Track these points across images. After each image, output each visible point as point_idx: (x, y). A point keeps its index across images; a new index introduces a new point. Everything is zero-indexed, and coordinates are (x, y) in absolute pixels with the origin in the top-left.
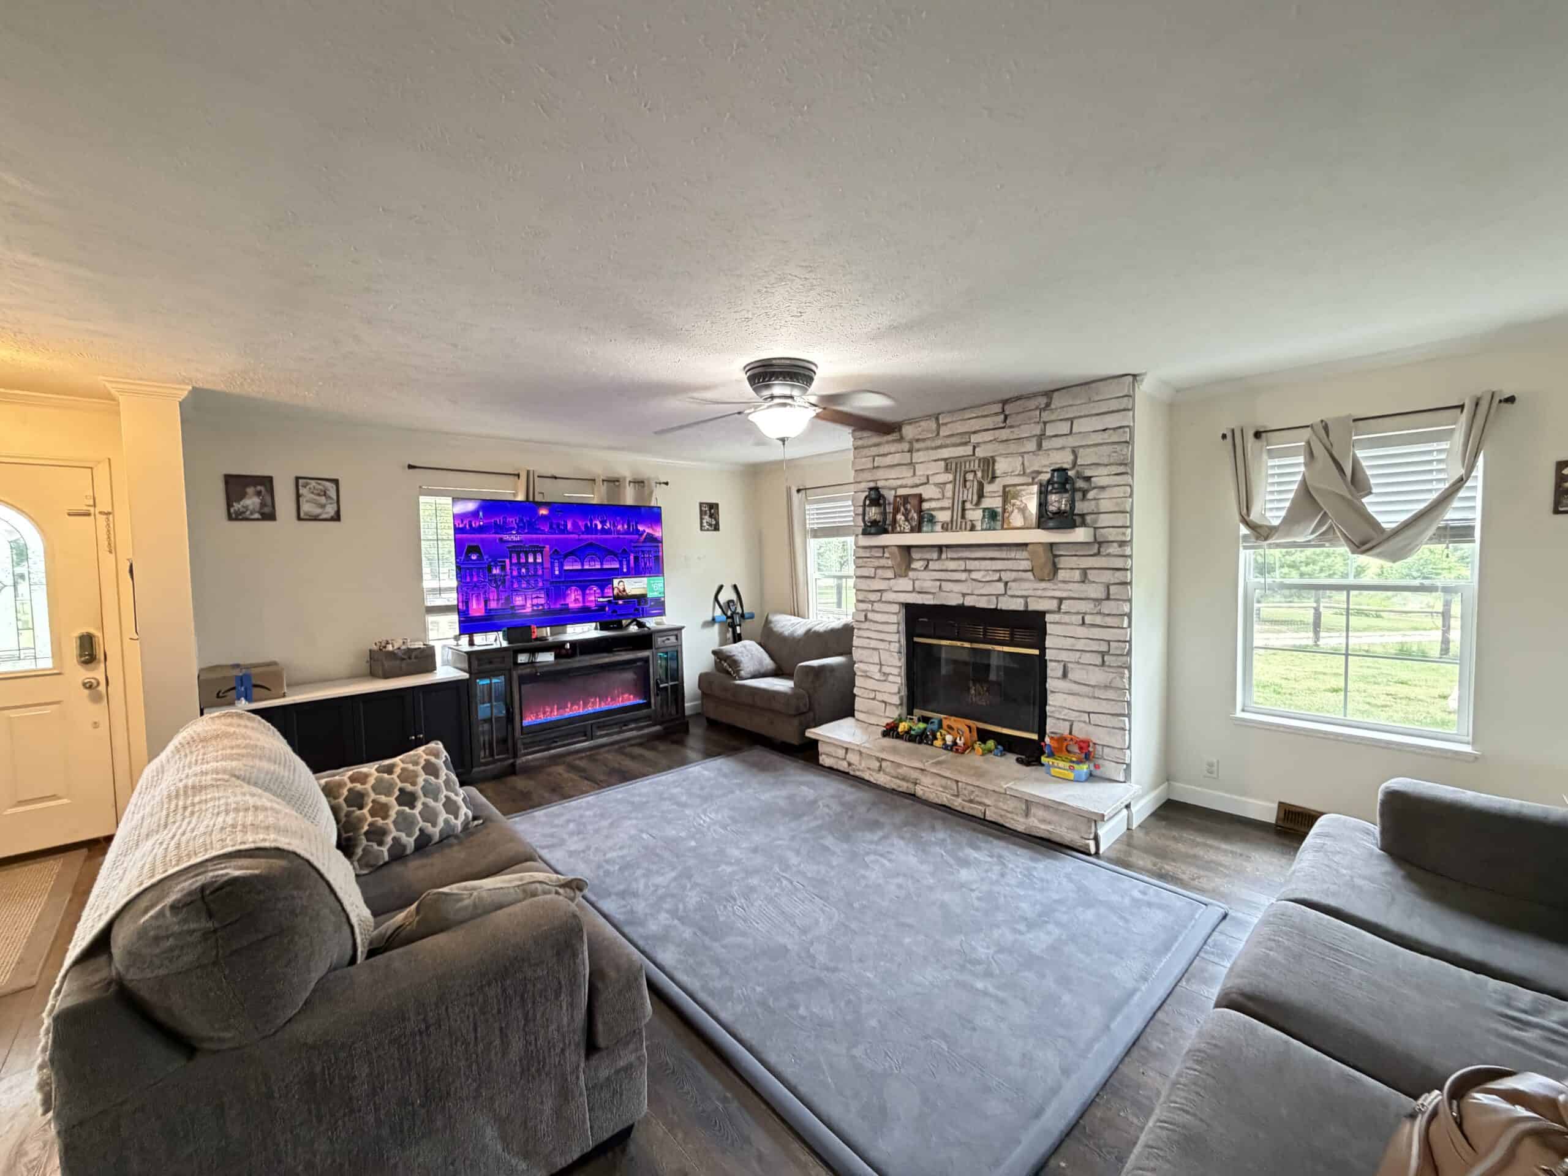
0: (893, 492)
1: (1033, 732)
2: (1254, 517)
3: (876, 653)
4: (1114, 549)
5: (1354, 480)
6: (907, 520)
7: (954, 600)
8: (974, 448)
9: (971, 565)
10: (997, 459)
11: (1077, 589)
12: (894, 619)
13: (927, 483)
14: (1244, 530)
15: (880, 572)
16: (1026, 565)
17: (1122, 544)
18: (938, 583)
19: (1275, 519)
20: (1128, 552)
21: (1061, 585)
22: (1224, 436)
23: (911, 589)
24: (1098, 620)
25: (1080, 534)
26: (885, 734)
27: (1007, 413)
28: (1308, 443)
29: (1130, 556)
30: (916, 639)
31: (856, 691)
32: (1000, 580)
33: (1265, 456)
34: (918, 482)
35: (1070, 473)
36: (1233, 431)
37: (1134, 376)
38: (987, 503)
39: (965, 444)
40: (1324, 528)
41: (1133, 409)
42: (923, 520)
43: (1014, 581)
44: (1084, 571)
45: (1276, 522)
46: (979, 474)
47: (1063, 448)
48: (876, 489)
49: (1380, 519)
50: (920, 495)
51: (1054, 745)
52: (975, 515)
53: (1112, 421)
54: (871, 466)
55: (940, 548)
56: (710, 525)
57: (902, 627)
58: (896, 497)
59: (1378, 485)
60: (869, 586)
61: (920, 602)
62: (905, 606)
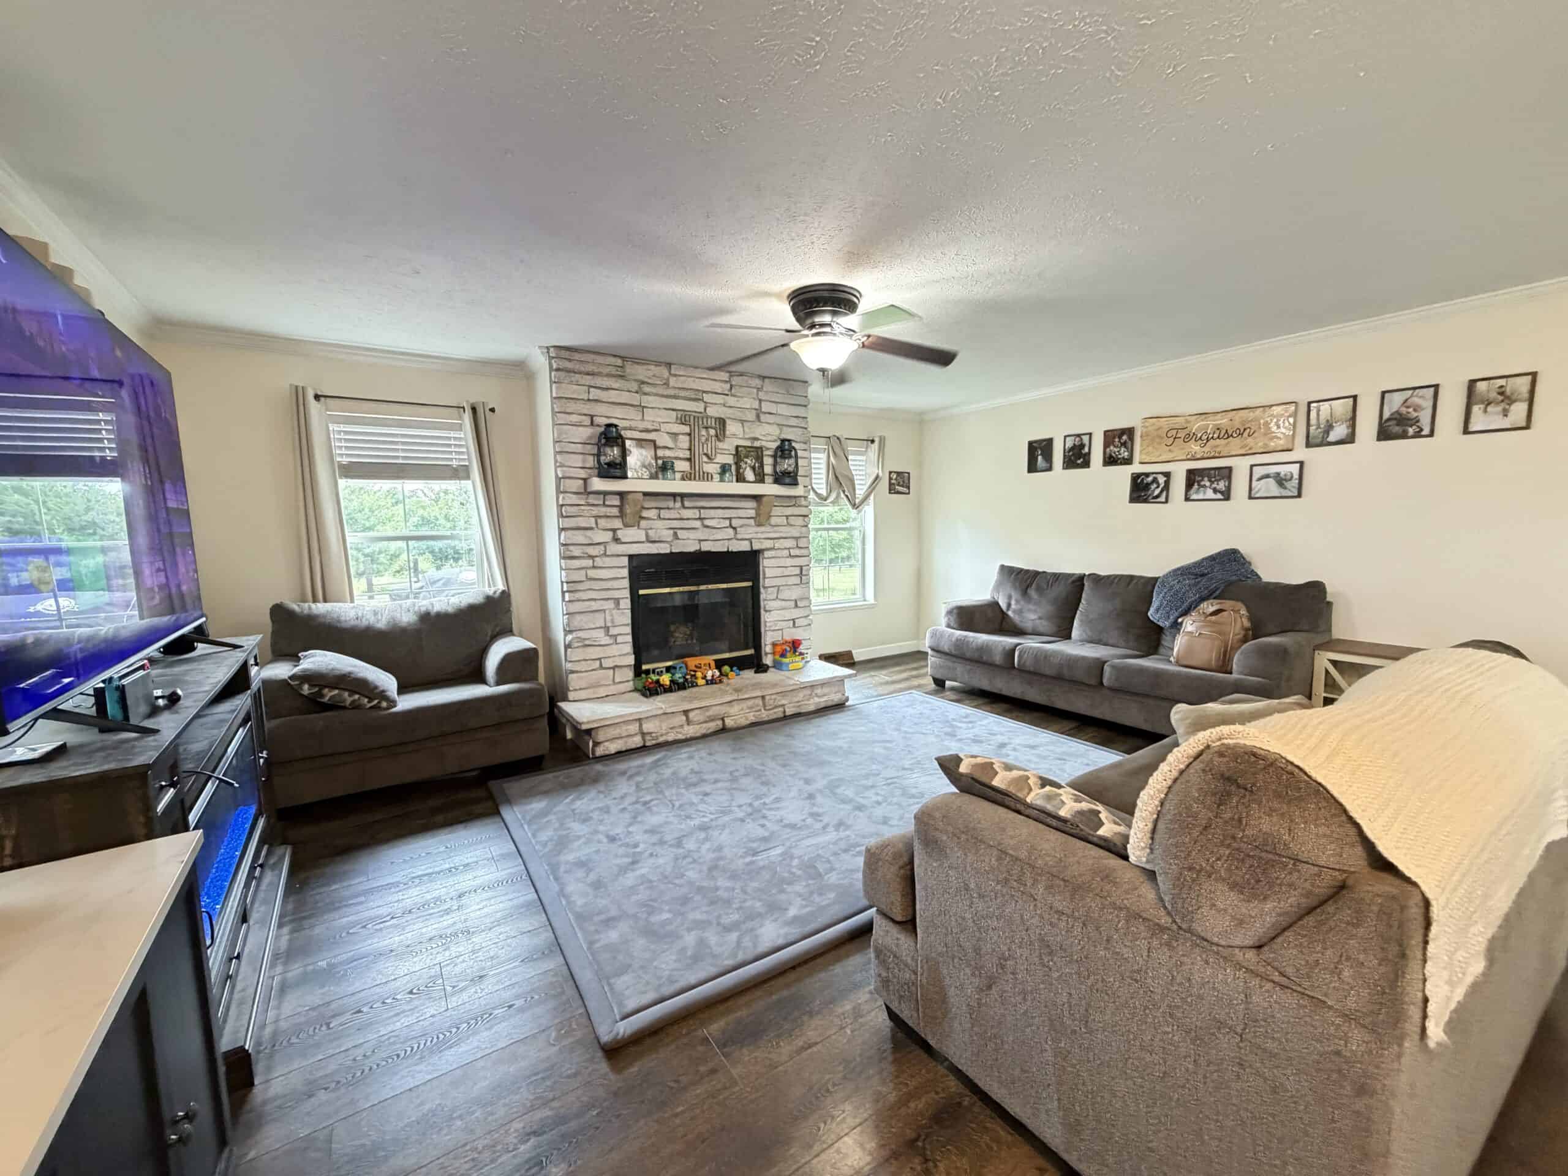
1: (750, 649)
3: (601, 615)
6: (640, 465)
7: (692, 547)
8: (706, 406)
9: (705, 513)
10: (728, 422)
11: (784, 531)
12: (620, 573)
13: (659, 430)
15: (600, 522)
16: (752, 513)
18: (672, 532)
19: (819, 489)
21: (773, 529)
23: (641, 539)
25: (799, 490)
27: (733, 383)
28: (832, 447)
30: (641, 592)
32: (730, 526)
34: (649, 426)
39: (698, 400)
42: (662, 467)
43: (741, 526)
44: (787, 518)
45: (822, 492)
46: (711, 433)
48: (615, 426)
50: (654, 440)
51: (778, 650)
52: (713, 468)
53: (799, 412)
54: (586, 398)
55: (677, 496)
57: (628, 583)
60: (590, 538)
61: (655, 551)
62: (631, 557)
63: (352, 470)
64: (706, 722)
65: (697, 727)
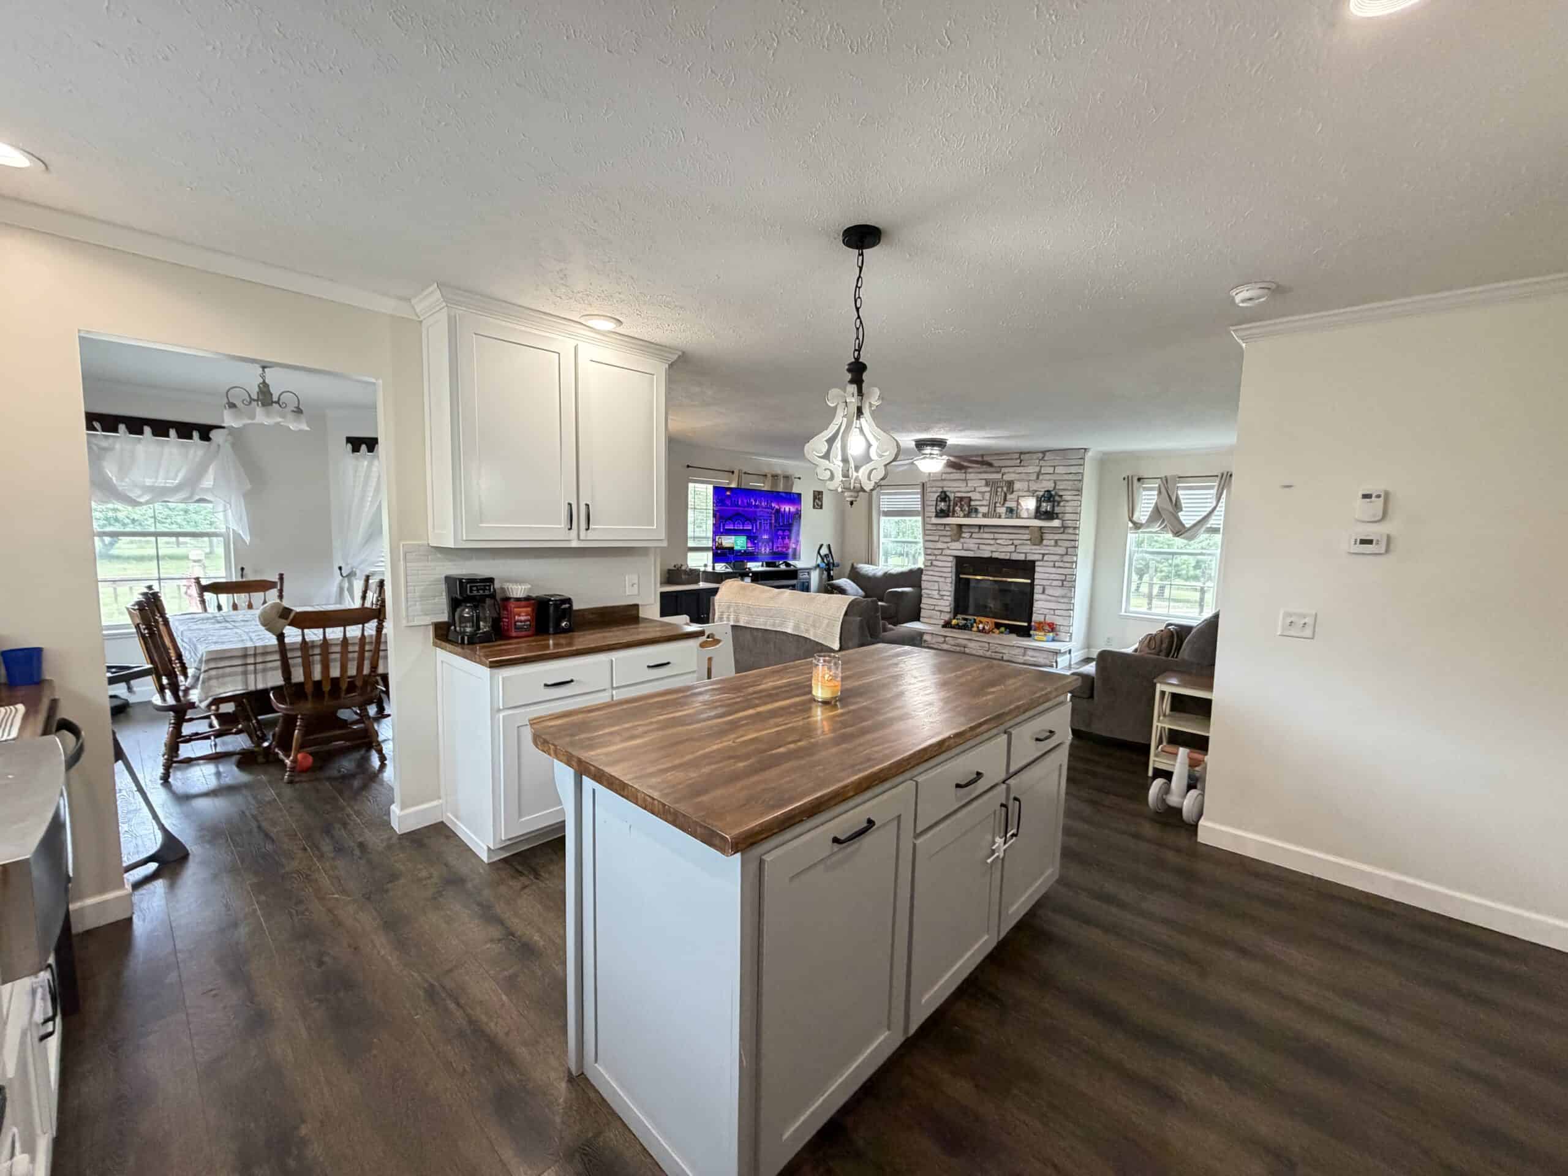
0: (953, 495)
1: (1025, 622)
2: (1135, 518)
3: (936, 584)
4: (1071, 531)
5: (1176, 505)
6: (961, 510)
7: (986, 555)
8: (1003, 475)
9: (997, 536)
10: (1015, 482)
11: (1053, 550)
12: (949, 564)
13: (974, 491)
14: (1130, 525)
15: (941, 539)
16: (1027, 537)
17: (1075, 528)
18: (977, 546)
19: (1143, 519)
20: (1077, 532)
21: (1045, 548)
22: (1124, 479)
23: (961, 548)
24: (1061, 564)
25: (1056, 523)
26: (944, 626)
27: (1022, 459)
28: (1159, 486)
29: (1078, 534)
30: (962, 576)
31: (922, 606)
32: (1013, 544)
33: (1141, 490)
34: (969, 490)
35: (1053, 493)
36: (1128, 477)
37: (1085, 449)
38: (1008, 504)
39: (998, 472)
40: (1163, 526)
41: (1084, 465)
42: (972, 511)
43: (1020, 545)
44: (1056, 541)
45: (1144, 522)
46: (1005, 489)
47: (1049, 480)
48: (944, 492)
49: (1184, 522)
50: (970, 497)
51: (1037, 625)
52: (1002, 510)
53: (1073, 470)
54: (940, 479)
55: (980, 526)
56: (818, 505)
57: (954, 570)
58: (955, 497)
59: (1186, 507)
60: (934, 546)
61: (968, 555)
62: (957, 557)
63: (888, 514)
64: (954, 645)
65: (949, 646)
